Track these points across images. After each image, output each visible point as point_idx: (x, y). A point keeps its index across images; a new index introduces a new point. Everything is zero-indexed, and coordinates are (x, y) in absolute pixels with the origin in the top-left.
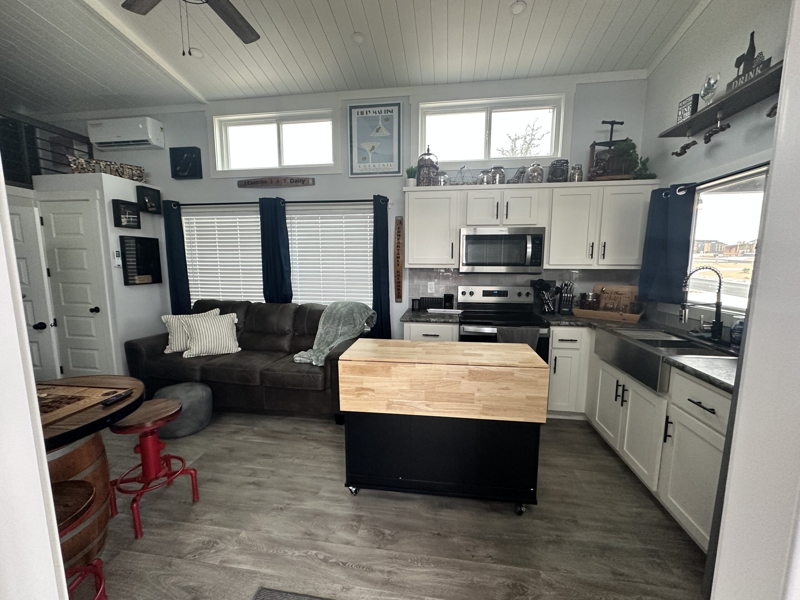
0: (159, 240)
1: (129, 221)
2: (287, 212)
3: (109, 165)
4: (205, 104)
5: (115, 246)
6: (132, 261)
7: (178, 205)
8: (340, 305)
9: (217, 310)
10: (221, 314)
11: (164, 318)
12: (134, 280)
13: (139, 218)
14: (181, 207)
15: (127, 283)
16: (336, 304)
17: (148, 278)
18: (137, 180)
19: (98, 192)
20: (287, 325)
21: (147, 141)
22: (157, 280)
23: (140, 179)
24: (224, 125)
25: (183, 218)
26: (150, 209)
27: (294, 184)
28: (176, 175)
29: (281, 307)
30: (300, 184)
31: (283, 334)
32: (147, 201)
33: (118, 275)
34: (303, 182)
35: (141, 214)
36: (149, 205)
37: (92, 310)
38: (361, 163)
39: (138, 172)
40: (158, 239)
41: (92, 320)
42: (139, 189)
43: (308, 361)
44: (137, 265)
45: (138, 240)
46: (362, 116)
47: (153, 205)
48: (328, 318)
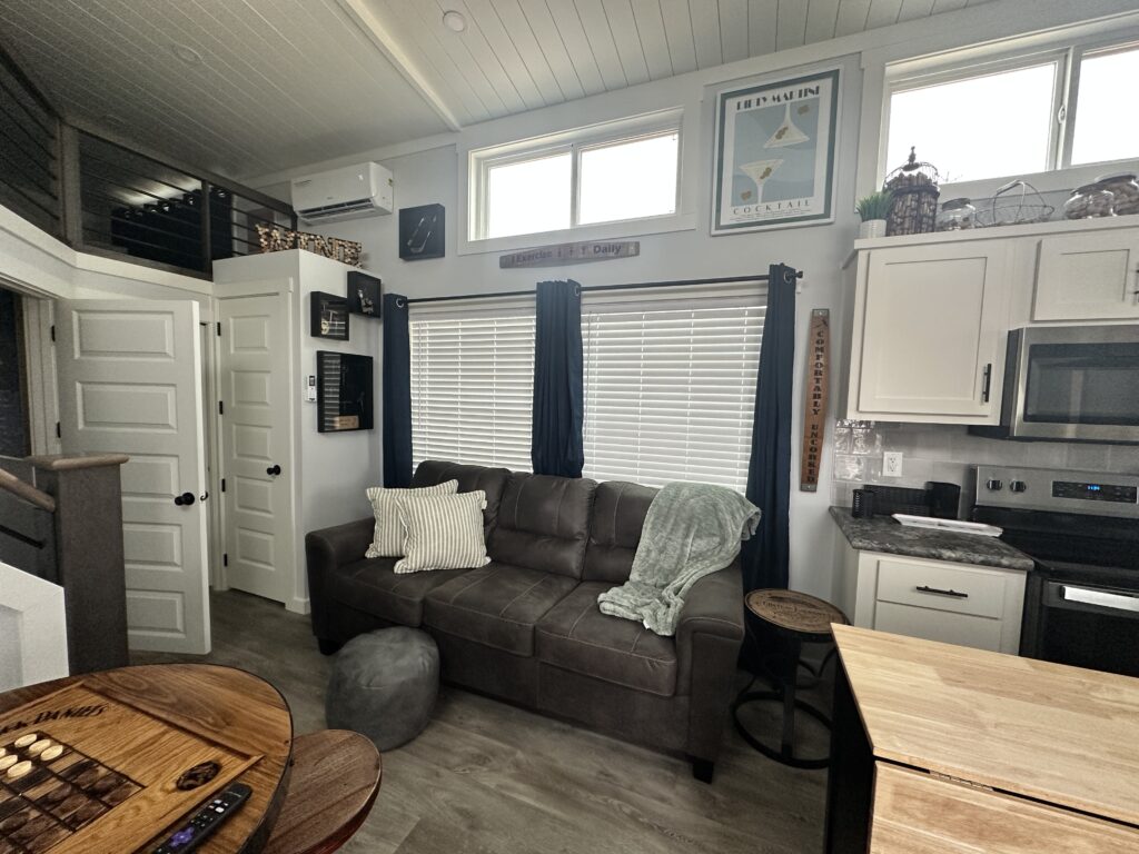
0: (374, 359)
1: (331, 331)
2: (583, 308)
3: (313, 240)
4: (458, 131)
5: (309, 367)
6: (333, 392)
7: (405, 301)
8: (686, 492)
9: (453, 484)
10: (460, 490)
11: (370, 492)
12: (333, 422)
13: (347, 326)
14: (410, 304)
15: (321, 428)
16: (678, 487)
17: (353, 420)
18: (350, 263)
19: (291, 280)
20: (577, 522)
21: (368, 200)
22: (366, 424)
23: (354, 262)
24: (486, 164)
25: (411, 324)
26: (365, 310)
27: (601, 254)
28: (406, 253)
29: (565, 485)
30: (612, 254)
31: (567, 539)
32: (361, 296)
33: (310, 414)
34: (618, 251)
35: (351, 317)
36: (363, 303)
37: (270, 471)
38: (741, 204)
39: (353, 251)
40: (371, 358)
41: (269, 485)
42: (354, 280)
43: (633, 617)
44: (341, 399)
45: (345, 358)
46: (748, 109)
47: (370, 303)
48: (663, 518)
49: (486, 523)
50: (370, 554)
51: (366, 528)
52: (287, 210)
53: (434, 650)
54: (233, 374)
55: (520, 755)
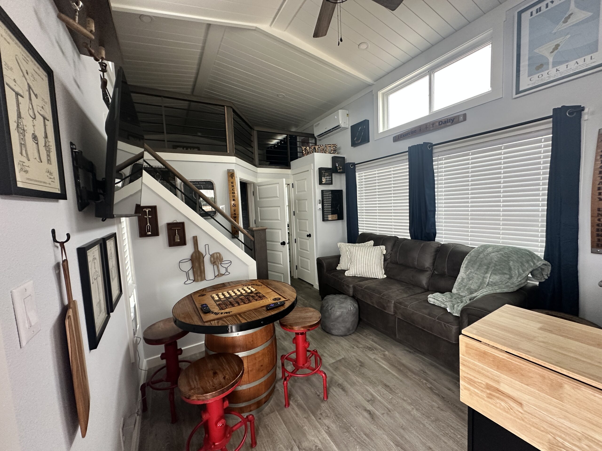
0: (343, 191)
1: (326, 181)
2: (434, 155)
3: (320, 147)
4: (373, 84)
5: (319, 197)
6: (328, 205)
7: (354, 165)
9: (372, 242)
11: (339, 244)
12: (328, 217)
13: (332, 178)
14: (356, 166)
15: (324, 220)
17: (335, 216)
18: (333, 153)
19: (312, 164)
20: (428, 262)
21: (339, 126)
22: (340, 218)
23: (335, 152)
24: (386, 95)
25: (357, 174)
26: (339, 171)
27: (443, 125)
28: (354, 144)
29: (422, 244)
30: (449, 124)
31: (422, 271)
32: (337, 165)
33: (319, 214)
34: (453, 121)
35: (333, 174)
36: (338, 168)
37: (308, 236)
38: (536, 74)
39: (334, 147)
41: (308, 241)
42: (334, 159)
43: (443, 306)
44: (331, 208)
45: (332, 191)
46: (539, 13)
47: (341, 168)
49: (385, 260)
50: (338, 268)
51: (337, 258)
52: (312, 136)
53: (356, 305)
54: (297, 201)
55: (387, 353)
